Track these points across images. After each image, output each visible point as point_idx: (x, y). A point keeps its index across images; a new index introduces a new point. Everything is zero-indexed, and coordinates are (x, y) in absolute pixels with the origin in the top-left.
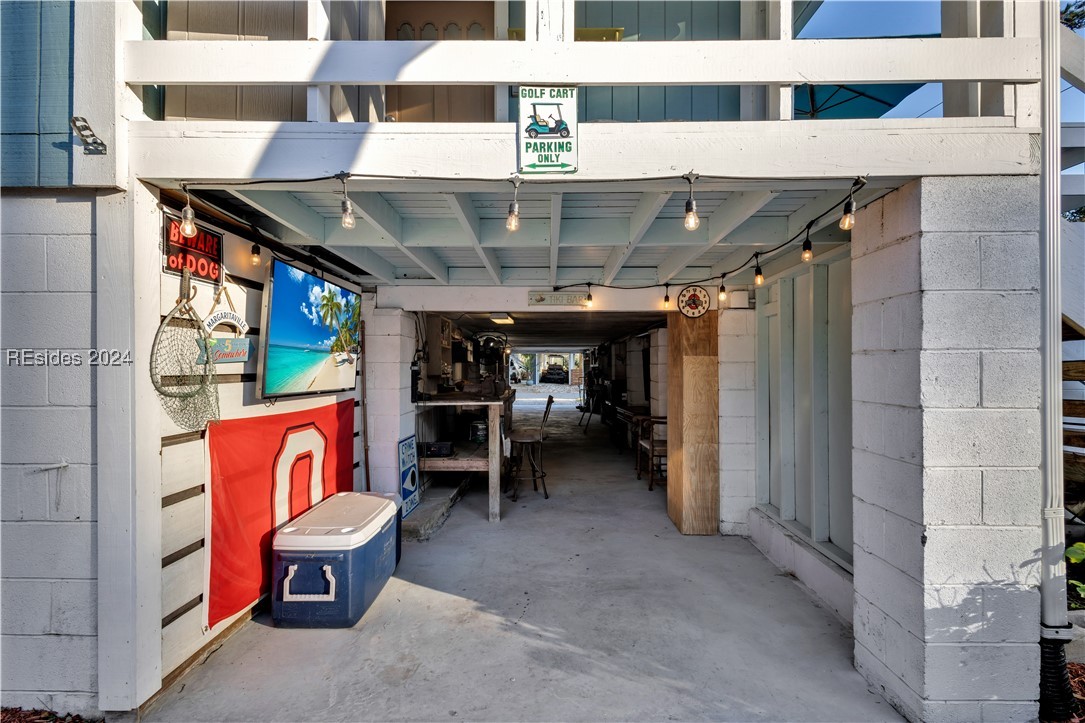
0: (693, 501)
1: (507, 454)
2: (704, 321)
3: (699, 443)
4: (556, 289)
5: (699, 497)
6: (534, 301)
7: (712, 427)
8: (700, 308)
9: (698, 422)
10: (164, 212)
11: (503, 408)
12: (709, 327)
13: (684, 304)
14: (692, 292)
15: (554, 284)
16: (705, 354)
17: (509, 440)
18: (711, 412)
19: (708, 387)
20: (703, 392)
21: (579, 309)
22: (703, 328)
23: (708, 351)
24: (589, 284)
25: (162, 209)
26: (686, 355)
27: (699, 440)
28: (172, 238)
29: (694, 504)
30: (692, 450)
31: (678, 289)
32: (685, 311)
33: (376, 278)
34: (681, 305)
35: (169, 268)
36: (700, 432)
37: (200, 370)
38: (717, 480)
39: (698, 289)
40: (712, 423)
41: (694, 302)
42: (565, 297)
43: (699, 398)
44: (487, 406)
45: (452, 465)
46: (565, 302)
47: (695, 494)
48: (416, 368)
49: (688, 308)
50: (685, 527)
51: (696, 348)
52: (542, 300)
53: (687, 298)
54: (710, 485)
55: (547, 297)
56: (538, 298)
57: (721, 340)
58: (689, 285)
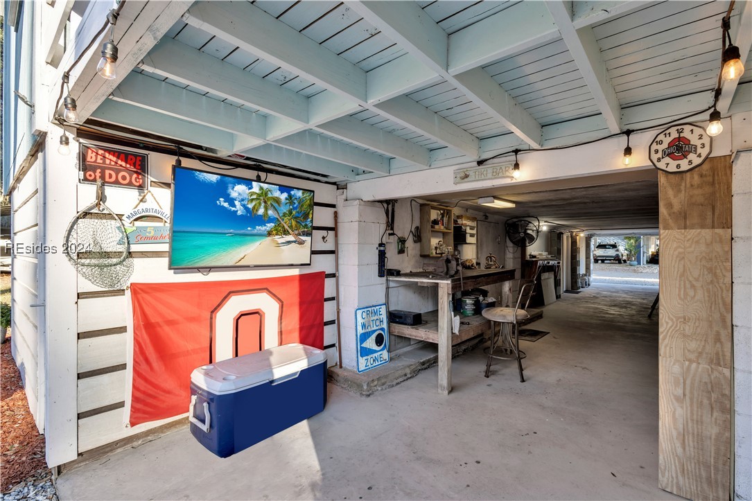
0: (678, 445)
1: (456, 331)
2: (701, 176)
3: (691, 361)
4: (480, 163)
5: (690, 441)
6: (458, 179)
7: (718, 339)
8: (691, 156)
9: (688, 329)
10: (80, 143)
11: (450, 286)
12: (713, 184)
13: (660, 155)
14: (675, 135)
15: (477, 158)
16: (703, 226)
17: (458, 317)
18: (717, 316)
19: (709, 277)
20: (698, 285)
21: (507, 181)
22: (700, 186)
23: (709, 221)
24: (516, 152)
25: (78, 141)
26: (665, 228)
27: (693, 356)
28: (89, 159)
29: (680, 450)
30: (676, 369)
31: (649, 136)
32: (661, 165)
33: (334, 177)
34: (655, 157)
35: (86, 179)
36: (693, 345)
37: (122, 248)
38: (729, 425)
39: (687, 128)
40: (718, 334)
41: (680, 148)
42: (490, 171)
43: (691, 293)
44: (437, 284)
45: (414, 334)
46: (490, 175)
47: (683, 437)
48: (382, 248)
49: (667, 159)
50: (664, 479)
51: (685, 218)
52: (467, 176)
53: (665, 145)
54: (713, 431)
55: (471, 173)
56: (463, 175)
57: (737, 202)
58: (670, 125)
